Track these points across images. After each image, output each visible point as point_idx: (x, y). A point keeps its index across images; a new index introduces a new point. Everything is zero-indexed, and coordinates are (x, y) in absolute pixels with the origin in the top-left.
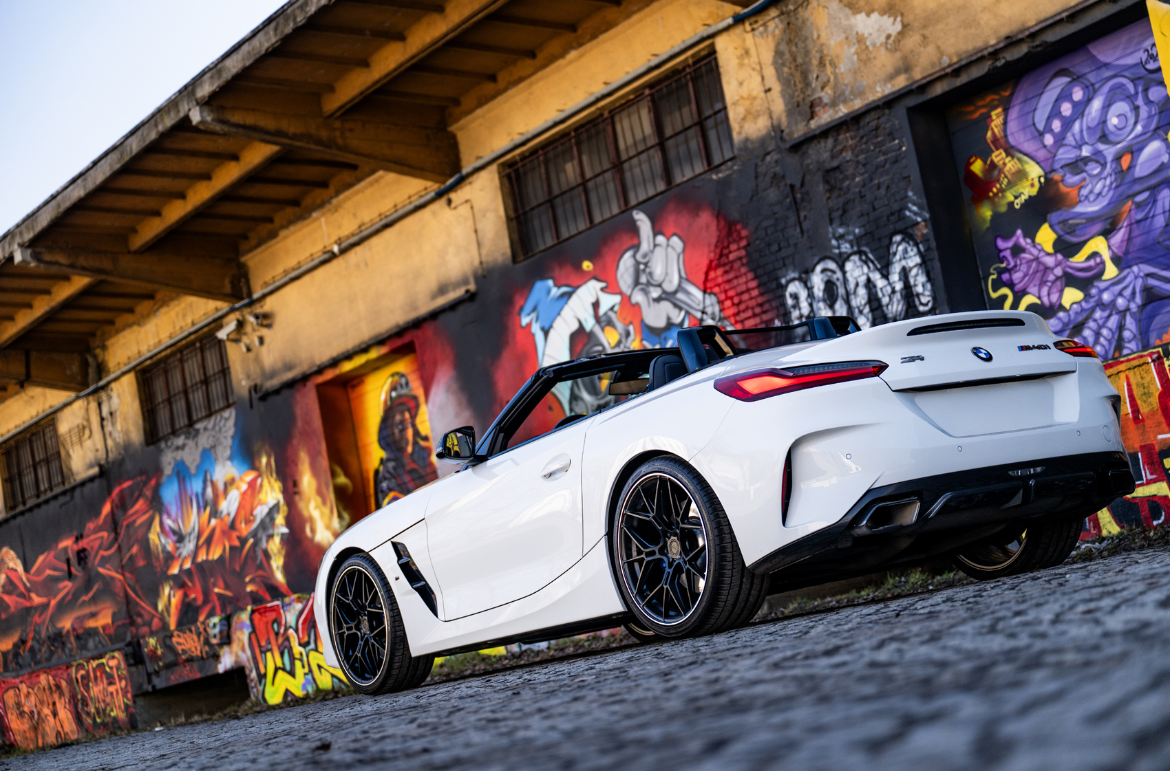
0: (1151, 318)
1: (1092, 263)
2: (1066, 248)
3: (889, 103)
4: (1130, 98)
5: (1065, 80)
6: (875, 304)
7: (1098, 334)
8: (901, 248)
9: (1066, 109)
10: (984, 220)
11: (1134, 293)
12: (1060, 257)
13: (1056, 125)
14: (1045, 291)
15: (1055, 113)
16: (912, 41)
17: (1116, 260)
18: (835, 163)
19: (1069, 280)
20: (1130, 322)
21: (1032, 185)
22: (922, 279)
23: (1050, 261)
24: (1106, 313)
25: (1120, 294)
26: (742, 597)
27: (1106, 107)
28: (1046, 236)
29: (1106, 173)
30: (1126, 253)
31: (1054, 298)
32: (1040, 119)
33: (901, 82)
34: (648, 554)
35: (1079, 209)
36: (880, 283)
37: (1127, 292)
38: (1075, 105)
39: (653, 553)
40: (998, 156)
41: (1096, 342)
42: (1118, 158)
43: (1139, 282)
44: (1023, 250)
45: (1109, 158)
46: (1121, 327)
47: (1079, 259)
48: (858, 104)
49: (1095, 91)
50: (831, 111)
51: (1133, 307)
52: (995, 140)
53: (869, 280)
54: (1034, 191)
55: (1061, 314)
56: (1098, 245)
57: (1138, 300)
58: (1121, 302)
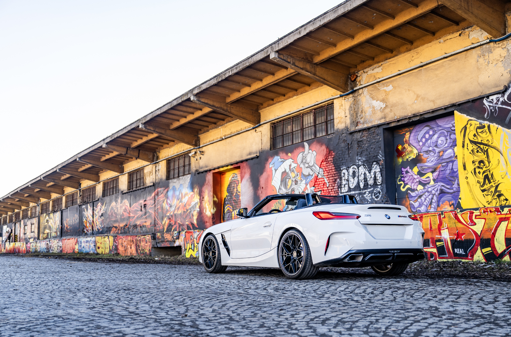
0: (441, 198)
1: (427, 179)
2: (421, 174)
3: (379, 126)
4: (445, 136)
5: (429, 128)
6: (366, 180)
7: (425, 199)
8: (375, 166)
9: (427, 136)
10: (399, 162)
11: (437, 190)
12: (418, 176)
13: (424, 140)
14: (413, 184)
15: (424, 137)
16: (387, 110)
17: (434, 180)
18: (361, 140)
19: (420, 183)
20: (435, 198)
21: (414, 155)
22: (380, 175)
23: (416, 177)
24: (429, 194)
25: (433, 189)
26: (311, 271)
27: (438, 137)
28: (416, 170)
29: (435, 156)
30: (437, 179)
31: (415, 187)
32: (419, 138)
33: (383, 121)
34: (288, 254)
35: (426, 164)
36: (368, 174)
37: (436, 189)
38: (430, 135)
39: (289, 254)
40: (406, 146)
41: (425, 201)
42: (439, 152)
43: (439, 188)
44: (409, 173)
45: (437, 152)
46: (432, 198)
47: (424, 178)
48: (370, 125)
49: (436, 133)
50: (362, 125)
51: (437, 194)
52: (406, 141)
53: (365, 173)
54: (414, 157)
55: (416, 192)
56: (430, 175)
57: (438, 192)
58: (433, 192)
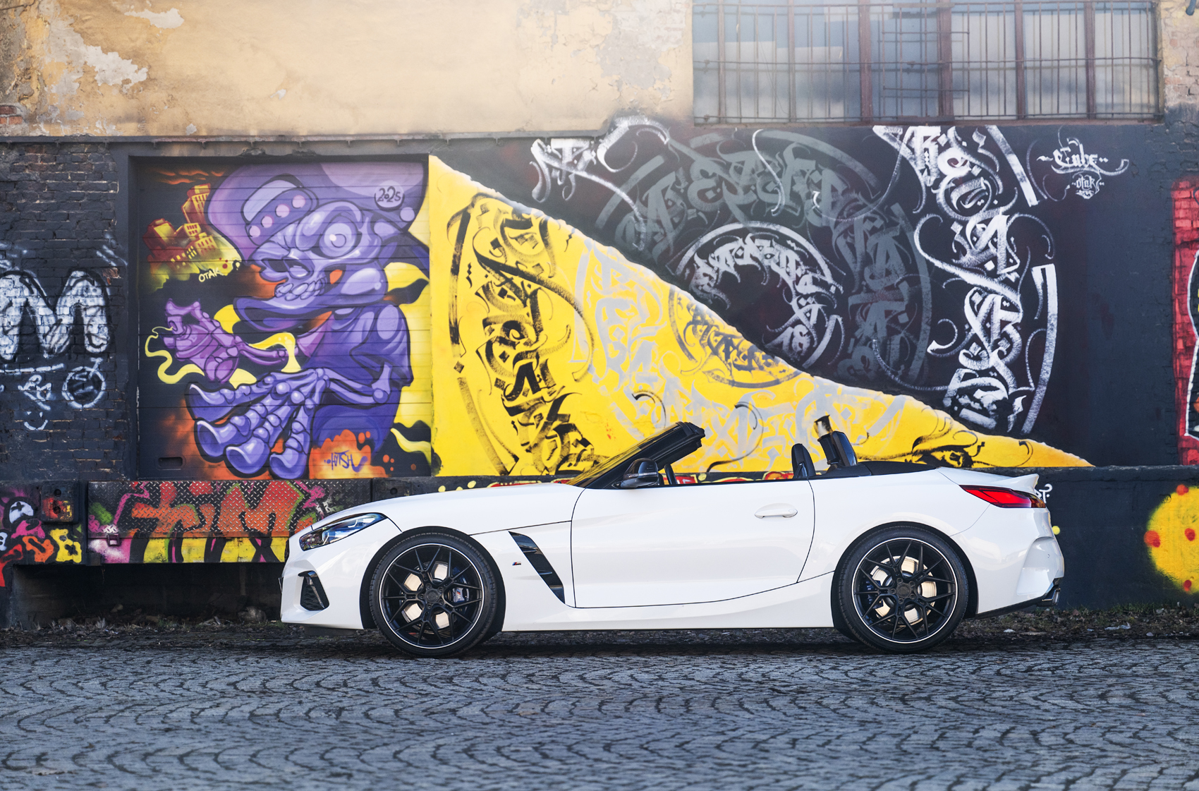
0: (327, 417)
1: (274, 354)
2: (248, 331)
3: (114, 144)
4: (354, 224)
5: (291, 185)
6: (28, 330)
7: (263, 419)
8: (80, 284)
9: (283, 211)
10: (158, 282)
11: (313, 392)
12: (238, 339)
13: (268, 222)
14: (212, 365)
15: (269, 209)
16: (154, 96)
17: (300, 357)
19: (243, 362)
20: (302, 416)
21: (225, 266)
22: (101, 320)
23: (227, 341)
24: (278, 402)
25: (298, 389)
27: (328, 223)
28: (227, 317)
29: (310, 280)
30: (314, 355)
31: (221, 374)
32: (251, 211)
33: (129, 130)
35: (273, 303)
36: (41, 309)
37: (306, 390)
38: (293, 210)
40: (191, 228)
41: (261, 425)
42: (328, 271)
43: (320, 385)
44: (198, 322)
45: (318, 268)
46: (291, 418)
47: (262, 346)
48: (64, 131)
49: (318, 206)
50: (25, 125)
51: (309, 404)
52: (192, 213)
53: (27, 304)
54: (225, 272)
55: (226, 391)
56: (287, 341)
57: (316, 398)
58: (296, 397)
